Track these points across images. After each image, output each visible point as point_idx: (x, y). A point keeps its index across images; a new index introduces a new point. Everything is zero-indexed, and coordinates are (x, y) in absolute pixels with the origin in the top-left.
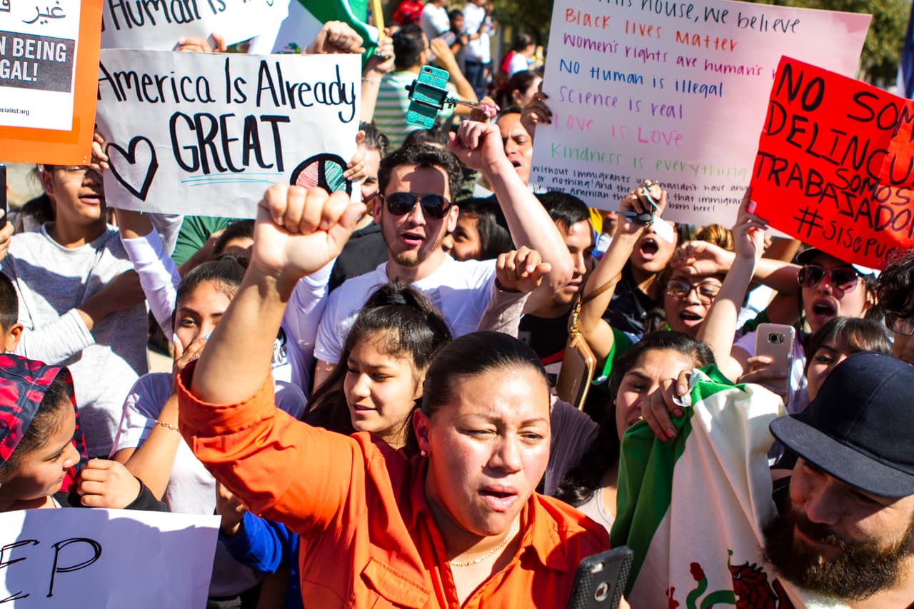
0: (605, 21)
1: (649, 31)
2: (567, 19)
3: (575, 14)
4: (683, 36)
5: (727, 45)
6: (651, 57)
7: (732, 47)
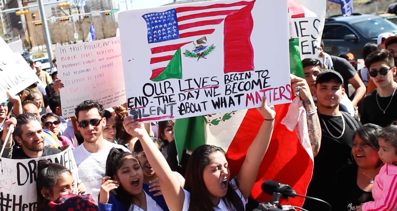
0: (74, 57)
1: (89, 55)
2: (62, 60)
3: (64, 58)
4: (99, 53)
5: (111, 51)
6: (91, 62)
7: (113, 51)
